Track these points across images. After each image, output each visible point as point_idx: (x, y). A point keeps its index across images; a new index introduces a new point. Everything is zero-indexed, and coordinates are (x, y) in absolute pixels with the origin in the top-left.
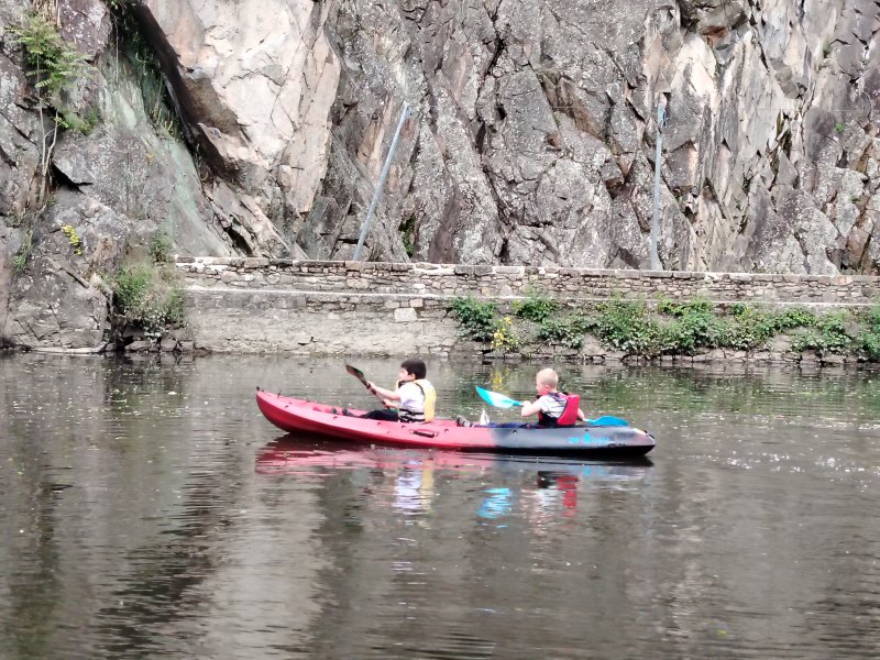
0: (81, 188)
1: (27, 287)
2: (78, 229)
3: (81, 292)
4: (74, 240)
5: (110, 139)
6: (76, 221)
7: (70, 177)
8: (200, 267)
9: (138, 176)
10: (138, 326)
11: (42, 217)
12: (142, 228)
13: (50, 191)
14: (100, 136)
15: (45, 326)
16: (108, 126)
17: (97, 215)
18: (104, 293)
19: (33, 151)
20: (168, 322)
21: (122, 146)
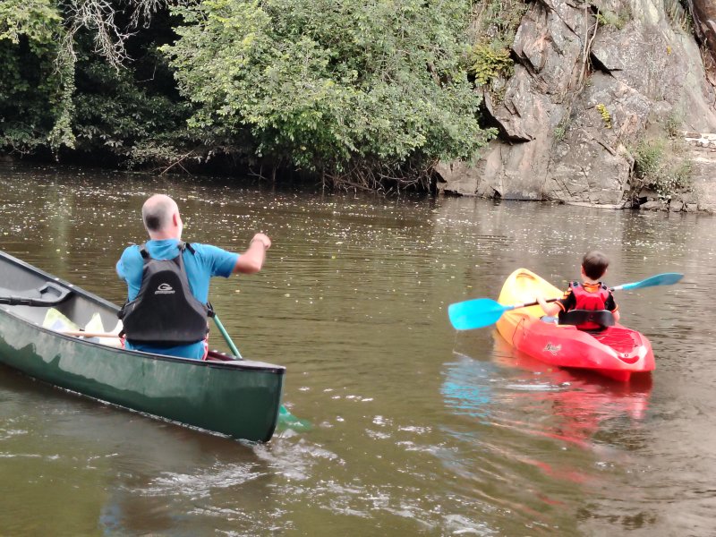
0: (612, 73)
1: (564, 153)
2: (609, 107)
3: (609, 159)
4: (606, 117)
5: (638, 34)
6: (608, 100)
7: (605, 64)
8: (705, 142)
9: (658, 63)
10: (652, 188)
11: (579, 96)
12: (660, 108)
13: (588, 75)
14: (630, 31)
15: (577, 185)
16: (637, 22)
17: (626, 96)
18: (628, 161)
19: (577, 43)
20: (678, 186)
21: (647, 39)
